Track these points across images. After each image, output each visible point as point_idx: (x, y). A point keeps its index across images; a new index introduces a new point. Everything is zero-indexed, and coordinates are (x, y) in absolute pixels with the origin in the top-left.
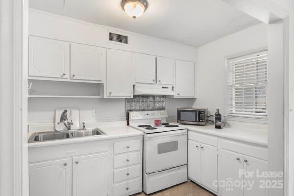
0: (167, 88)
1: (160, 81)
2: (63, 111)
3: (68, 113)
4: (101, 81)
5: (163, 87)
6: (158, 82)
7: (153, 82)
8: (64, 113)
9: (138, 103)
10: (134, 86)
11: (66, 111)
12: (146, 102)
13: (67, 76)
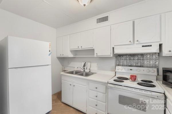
0: (151, 46)
1: (137, 41)
2: (85, 63)
3: (86, 64)
4: (93, 48)
5: (143, 46)
6: (136, 42)
7: (130, 43)
8: (85, 64)
9: (126, 60)
10: (113, 48)
11: (86, 63)
12: (134, 59)
13: (80, 47)
